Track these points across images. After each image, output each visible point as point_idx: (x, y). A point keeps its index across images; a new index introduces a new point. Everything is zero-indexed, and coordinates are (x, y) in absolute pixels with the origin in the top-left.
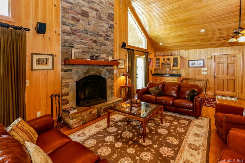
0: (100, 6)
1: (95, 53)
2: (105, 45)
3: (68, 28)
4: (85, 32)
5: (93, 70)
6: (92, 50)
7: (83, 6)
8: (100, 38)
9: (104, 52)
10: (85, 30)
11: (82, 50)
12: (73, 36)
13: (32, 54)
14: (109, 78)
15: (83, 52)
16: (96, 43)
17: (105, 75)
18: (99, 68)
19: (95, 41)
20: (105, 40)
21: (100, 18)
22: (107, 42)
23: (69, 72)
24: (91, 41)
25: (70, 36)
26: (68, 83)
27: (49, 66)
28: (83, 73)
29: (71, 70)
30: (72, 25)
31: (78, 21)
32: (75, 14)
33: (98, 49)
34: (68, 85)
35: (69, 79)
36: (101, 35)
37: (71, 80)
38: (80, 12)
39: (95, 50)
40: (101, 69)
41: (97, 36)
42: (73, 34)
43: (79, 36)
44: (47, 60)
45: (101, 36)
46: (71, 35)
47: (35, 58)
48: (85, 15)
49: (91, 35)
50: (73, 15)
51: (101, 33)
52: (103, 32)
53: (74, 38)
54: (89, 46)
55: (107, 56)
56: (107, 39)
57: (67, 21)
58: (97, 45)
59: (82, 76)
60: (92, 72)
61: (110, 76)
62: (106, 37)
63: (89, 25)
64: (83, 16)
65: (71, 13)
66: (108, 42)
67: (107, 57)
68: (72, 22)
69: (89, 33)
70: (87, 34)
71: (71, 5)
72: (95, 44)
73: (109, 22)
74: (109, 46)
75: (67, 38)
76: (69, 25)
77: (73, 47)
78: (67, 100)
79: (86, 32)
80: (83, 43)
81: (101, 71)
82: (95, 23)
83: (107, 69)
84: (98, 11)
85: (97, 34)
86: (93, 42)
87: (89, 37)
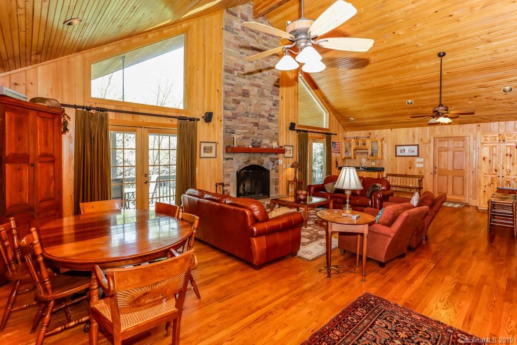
0: (262, 80)
1: (256, 138)
2: (268, 128)
3: (229, 113)
4: (246, 115)
5: (254, 159)
6: (253, 135)
7: (244, 84)
8: (262, 120)
9: (267, 137)
10: (246, 112)
11: (243, 136)
12: (234, 120)
13: (201, 142)
14: (273, 169)
15: (244, 138)
16: (257, 126)
17: (267, 166)
18: (261, 157)
19: (256, 124)
20: (268, 121)
21: (262, 95)
22: (270, 124)
23: (230, 161)
24: (252, 125)
25: (231, 121)
26: (229, 173)
27: (213, 155)
28: (244, 162)
29: (232, 159)
30: (233, 109)
31: (238, 102)
32: (236, 97)
33: (260, 133)
34: (229, 175)
35: (230, 168)
37: (232, 170)
38: (241, 92)
39: (256, 134)
40: (263, 158)
41: (258, 118)
42: (234, 118)
43: (240, 120)
44: (211, 148)
45: (263, 116)
46: (232, 120)
47: (203, 145)
48: (246, 95)
49: (252, 117)
50: (234, 98)
51: (263, 113)
52: (266, 111)
53: (234, 123)
54: (250, 131)
56: (270, 120)
57: (228, 105)
58: (259, 129)
59: (243, 166)
60: (253, 162)
61: (274, 167)
62: (270, 118)
63: (250, 105)
64: (244, 96)
65: (232, 96)
66: (271, 123)
67: (271, 142)
68: (233, 105)
69: (250, 115)
70: (248, 116)
71: (232, 87)
72: (256, 128)
73: (273, 97)
74: (272, 129)
75: (229, 123)
76: (231, 109)
77: (234, 133)
78: (229, 191)
79: (247, 113)
80: (244, 128)
81: (263, 160)
82: (257, 103)
83: (270, 158)
84: (259, 87)
85: (259, 115)
86: (255, 126)
87: (250, 119)
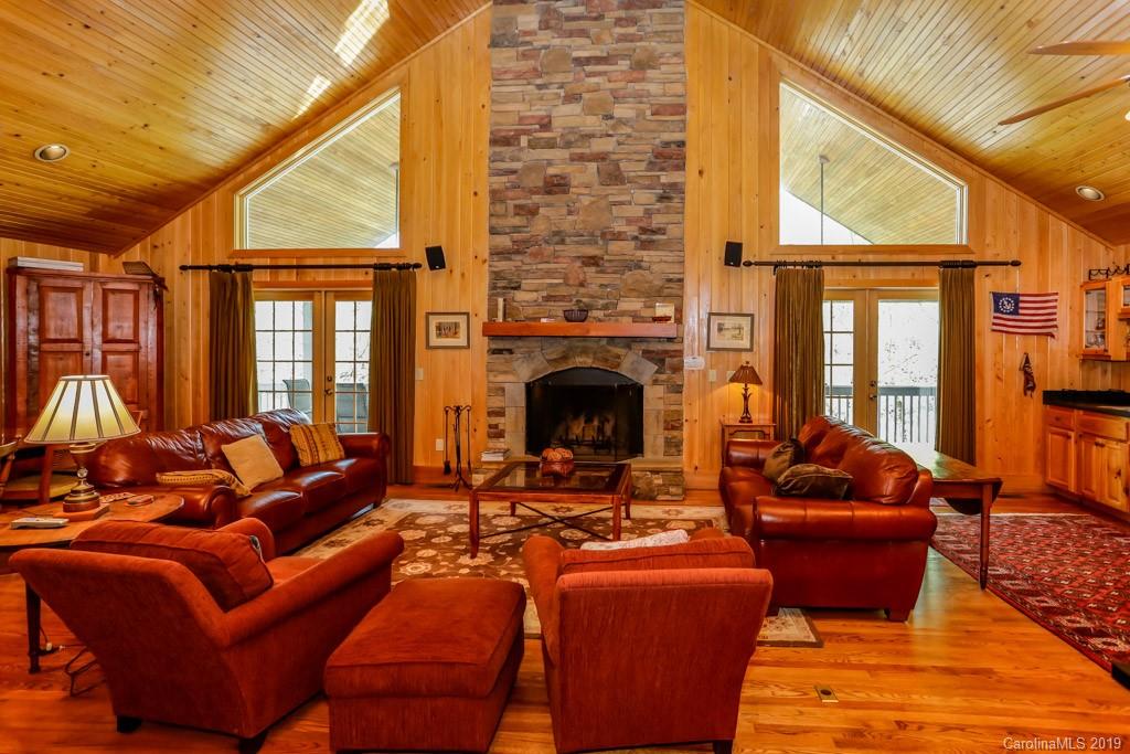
0: (614, 139)
1: (592, 297)
2: (638, 265)
3: (504, 241)
4: (557, 239)
5: (584, 352)
6: (582, 290)
7: (550, 163)
8: (614, 247)
9: (635, 291)
10: (556, 233)
11: (545, 294)
12: (519, 257)
13: (428, 314)
14: (656, 382)
15: (548, 298)
16: (596, 264)
17: (634, 370)
18: (610, 348)
19: (593, 261)
20: (636, 248)
21: (614, 177)
22: (646, 255)
23: (507, 356)
24: (578, 264)
25: (510, 260)
26: (502, 385)
27: (461, 341)
28: (548, 361)
29: (510, 351)
30: (516, 229)
31: (532, 212)
32: (525, 198)
33: (605, 283)
34: (503, 390)
35: (505, 372)
36: (620, 233)
37: (510, 378)
38: (541, 184)
39: (592, 288)
40: (618, 351)
41: (601, 242)
42: (518, 252)
43: (534, 255)
44: (456, 325)
45: (618, 237)
46: (513, 257)
47: (434, 321)
48: (555, 189)
49: (577, 243)
50: (517, 202)
51: (619, 227)
52: (630, 221)
53: (520, 264)
54: (566, 278)
55: (648, 304)
56: (646, 245)
57: (501, 222)
58: (602, 272)
59: (545, 369)
60: (581, 360)
61: (663, 377)
62: (644, 237)
63: (570, 213)
64: (549, 193)
65: (512, 199)
66: (652, 253)
67: (646, 307)
68: (517, 221)
69: (568, 240)
70: (562, 242)
71: (513, 177)
72: (593, 269)
73: (658, 177)
74: (655, 268)
75: (502, 265)
76: (508, 231)
77: (517, 288)
78: (501, 427)
79: (559, 237)
80: (549, 274)
81: (619, 357)
82: (593, 203)
83: (646, 352)
84: (603, 159)
85: (603, 235)
86: (585, 264)
87: (571, 249)
